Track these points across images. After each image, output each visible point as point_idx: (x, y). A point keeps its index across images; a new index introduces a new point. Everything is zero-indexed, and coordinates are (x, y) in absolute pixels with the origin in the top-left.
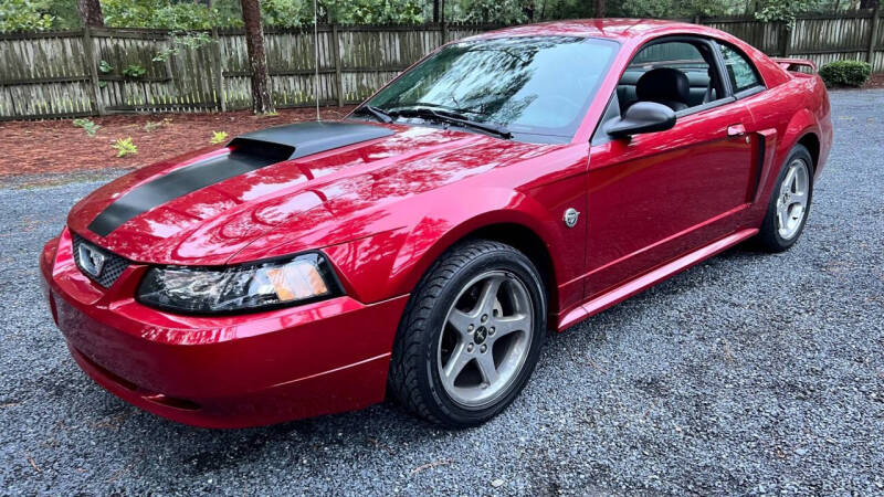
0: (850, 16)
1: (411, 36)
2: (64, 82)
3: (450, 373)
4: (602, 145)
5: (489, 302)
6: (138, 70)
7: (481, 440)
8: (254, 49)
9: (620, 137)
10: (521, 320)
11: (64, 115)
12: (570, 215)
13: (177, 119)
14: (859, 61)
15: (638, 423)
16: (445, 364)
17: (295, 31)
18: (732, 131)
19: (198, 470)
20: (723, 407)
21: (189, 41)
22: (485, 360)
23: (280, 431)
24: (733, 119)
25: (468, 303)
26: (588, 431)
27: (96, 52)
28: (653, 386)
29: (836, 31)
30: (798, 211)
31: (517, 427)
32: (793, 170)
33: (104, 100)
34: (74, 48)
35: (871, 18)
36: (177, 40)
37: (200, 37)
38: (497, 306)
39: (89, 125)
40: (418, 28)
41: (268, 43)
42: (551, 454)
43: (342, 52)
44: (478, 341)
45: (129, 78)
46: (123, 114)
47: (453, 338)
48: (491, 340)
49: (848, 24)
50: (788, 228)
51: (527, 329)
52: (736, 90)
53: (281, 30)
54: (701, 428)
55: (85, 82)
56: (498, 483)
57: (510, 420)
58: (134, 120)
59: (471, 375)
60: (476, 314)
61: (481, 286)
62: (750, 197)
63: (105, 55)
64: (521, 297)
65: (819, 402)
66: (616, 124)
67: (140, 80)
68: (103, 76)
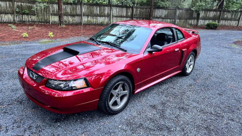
0: (215, 10)
1: (102, 8)
2: (6, 13)
3: (111, 103)
4: (146, 54)
5: (120, 88)
6: (27, 11)
7: (117, 118)
8: (60, 8)
9: (150, 52)
10: (126, 92)
11: (6, 23)
12: (138, 70)
13: (37, 26)
14: (216, 22)
15: (150, 115)
16: (110, 101)
17: (71, 4)
18: (176, 50)
19: (56, 122)
20: (168, 112)
21: (42, 5)
22: (119, 100)
23: (73, 114)
24: (176, 47)
25: (116, 88)
26: (139, 116)
27: (15, 6)
28: (154, 107)
29: (212, 14)
30: (192, 66)
31: (125, 115)
32: (191, 57)
33: (17, 19)
34: (10, 5)
35: (220, 11)
36: (38, 4)
37: (45, 4)
38: (122, 89)
39: (13, 26)
40: (105, 5)
41: (63, 7)
42: (131, 121)
43: (83, 10)
44: (117, 96)
45: (24, 14)
46: (22, 23)
47: (112, 96)
48: (120, 96)
49: (215, 13)
50: (189, 70)
51: (128, 94)
52: (178, 39)
53: (67, 4)
54: (163, 116)
55: (12, 13)
56: (120, 127)
57: (123, 113)
58: (25, 25)
59: (115, 104)
60: (117, 91)
61: (118, 85)
62: (180, 64)
63: (18, 7)
64: (127, 87)
65: (188, 112)
66: (149, 49)
67: (27, 14)
68: (17, 12)
